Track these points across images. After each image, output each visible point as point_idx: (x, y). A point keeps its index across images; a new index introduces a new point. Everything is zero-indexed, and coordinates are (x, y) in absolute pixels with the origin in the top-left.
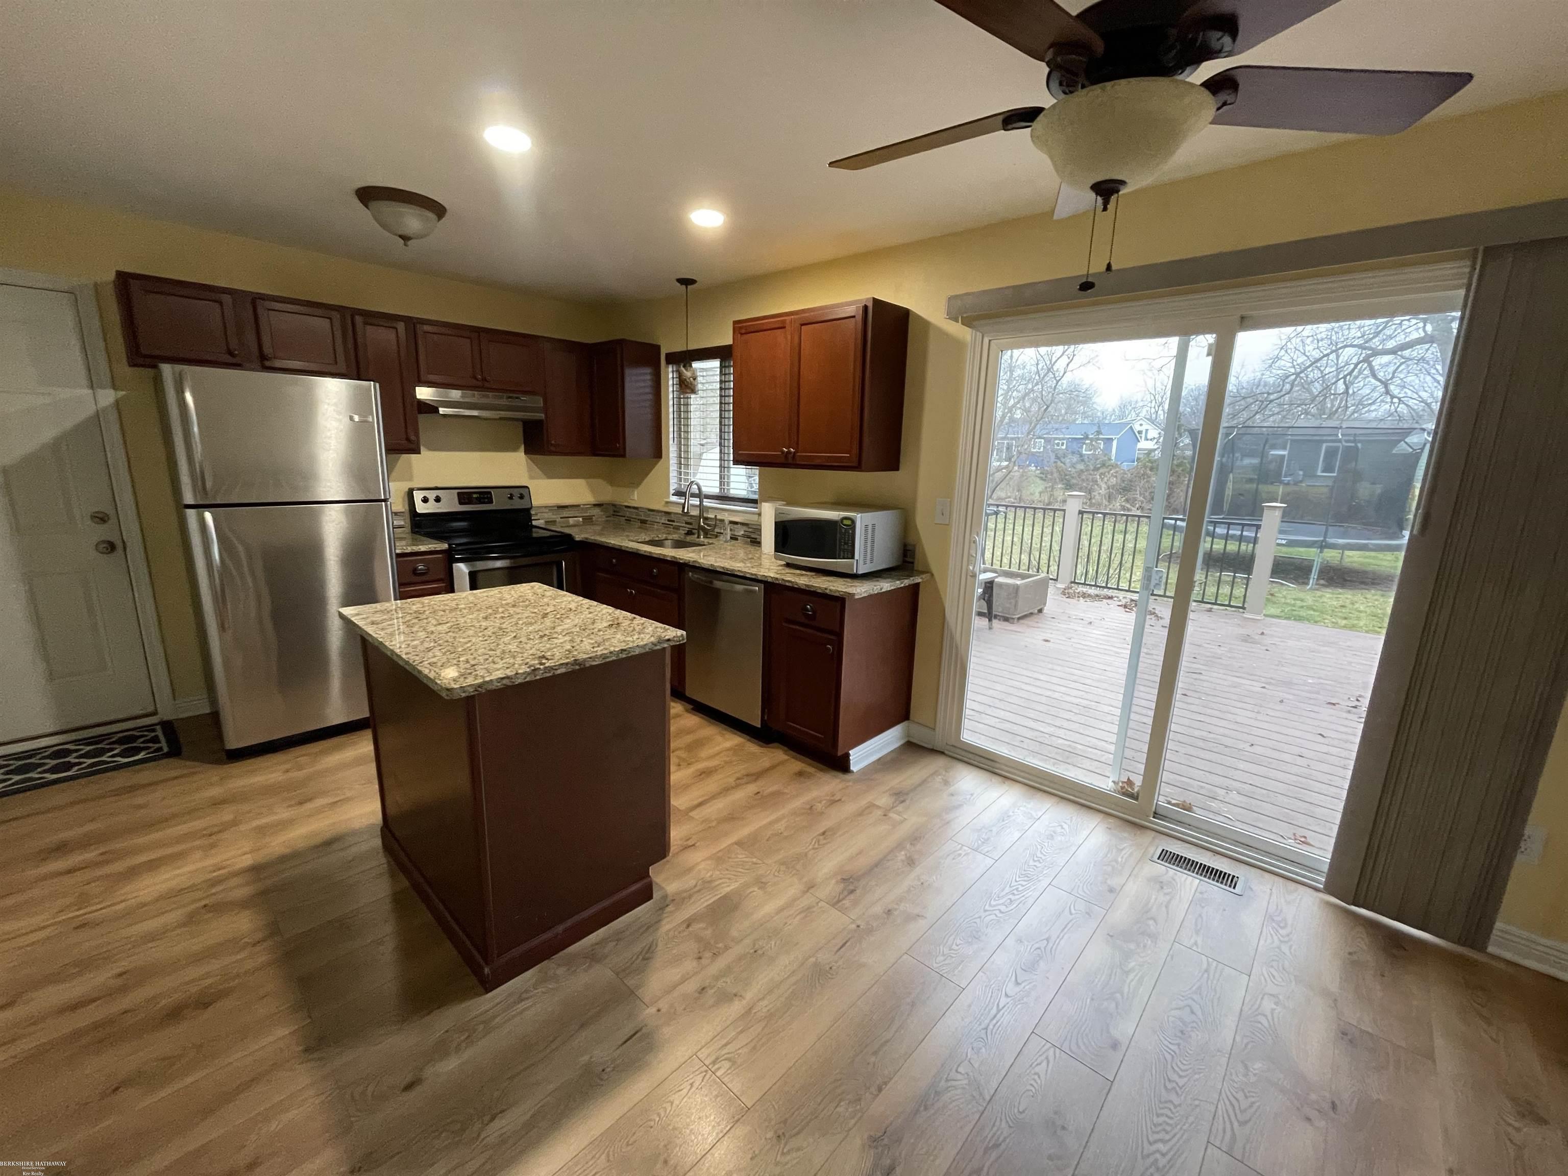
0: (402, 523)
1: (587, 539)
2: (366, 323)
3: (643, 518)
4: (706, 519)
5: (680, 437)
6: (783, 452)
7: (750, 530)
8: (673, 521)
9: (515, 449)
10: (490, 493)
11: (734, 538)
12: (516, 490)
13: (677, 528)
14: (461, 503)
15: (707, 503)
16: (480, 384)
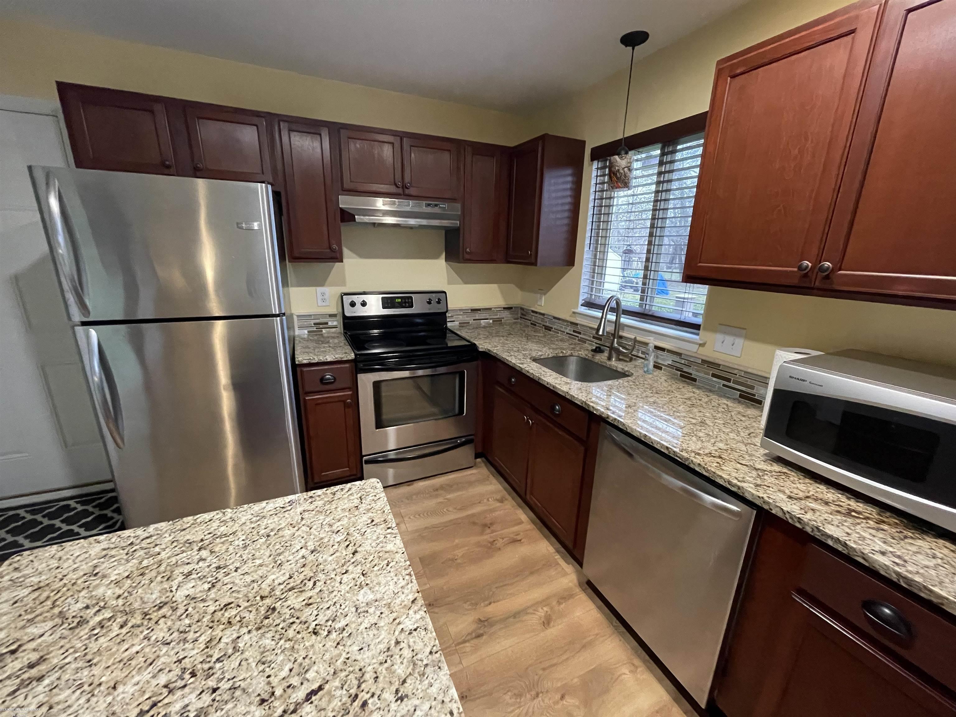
0: (335, 323)
1: (489, 350)
2: (290, 130)
3: (547, 324)
4: (621, 337)
5: (597, 244)
6: (800, 268)
7: (683, 362)
8: (580, 333)
9: (436, 256)
10: (411, 298)
11: (657, 367)
12: (434, 295)
13: (583, 341)
14: (384, 308)
15: (624, 320)
16: (400, 191)
